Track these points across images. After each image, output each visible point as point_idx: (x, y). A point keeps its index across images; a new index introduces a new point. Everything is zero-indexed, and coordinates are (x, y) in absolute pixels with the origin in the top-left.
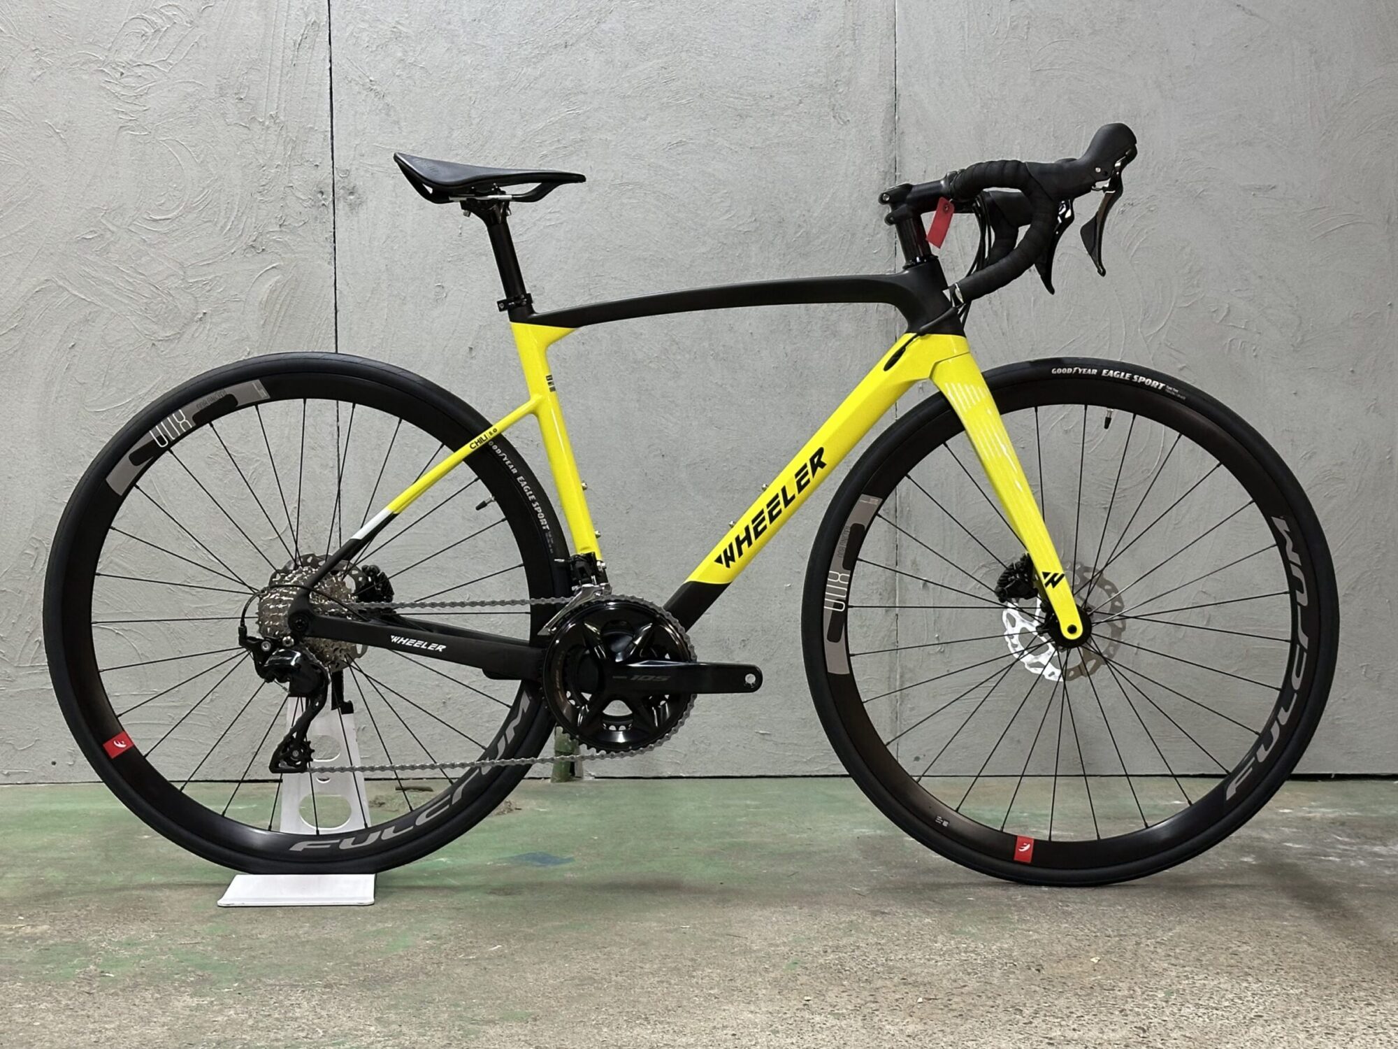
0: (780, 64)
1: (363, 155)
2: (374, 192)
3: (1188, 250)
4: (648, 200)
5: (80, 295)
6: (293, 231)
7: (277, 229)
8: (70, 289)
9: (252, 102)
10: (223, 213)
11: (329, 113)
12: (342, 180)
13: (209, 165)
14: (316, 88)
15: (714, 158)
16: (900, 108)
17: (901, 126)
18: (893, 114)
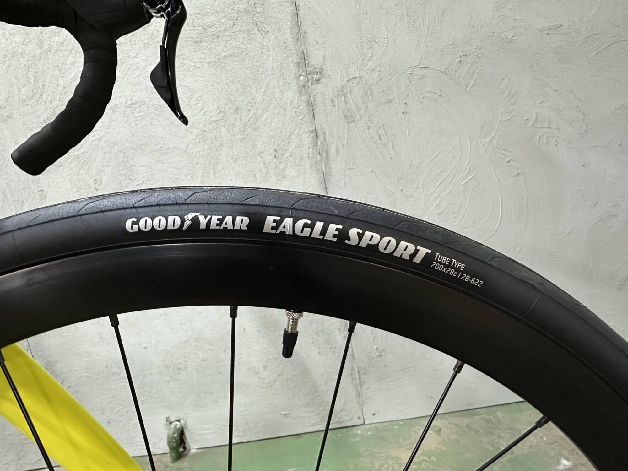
16: (301, 15)
17: (304, 28)
18: (297, 20)
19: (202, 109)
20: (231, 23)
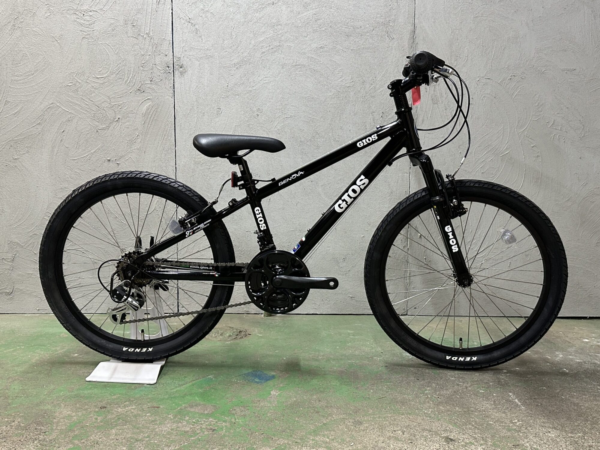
0: (365, 13)
1: (186, 51)
2: (191, 67)
3: (537, 96)
4: (307, 72)
5: (66, 109)
6: (156, 84)
7: (150, 82)
8: (62, 107)
9: (139, 27)
10: (126, 75)
11: (171, 32)
12: (177, 62)
13: (120, 54)
14: (166, 21)
15: (336, 54)
16: (416, 32)
17: (417, 40)
18: (413, 35)
19: (341, 77)
20: (372, 28)
